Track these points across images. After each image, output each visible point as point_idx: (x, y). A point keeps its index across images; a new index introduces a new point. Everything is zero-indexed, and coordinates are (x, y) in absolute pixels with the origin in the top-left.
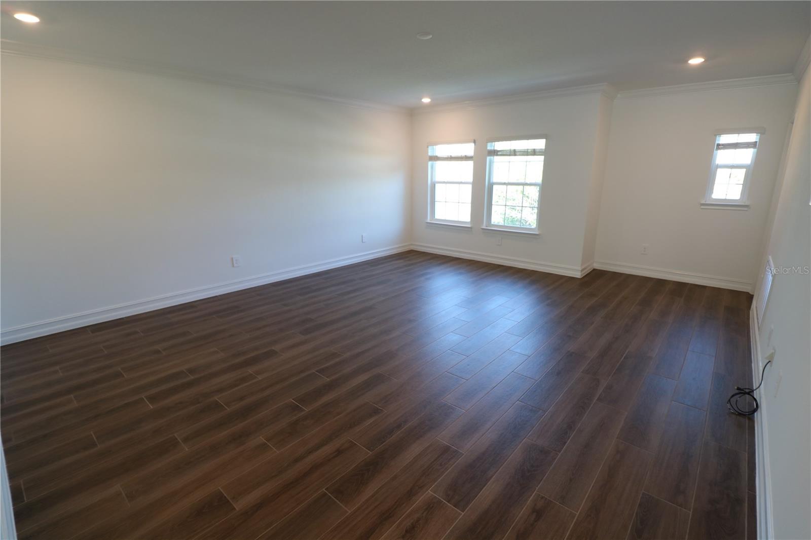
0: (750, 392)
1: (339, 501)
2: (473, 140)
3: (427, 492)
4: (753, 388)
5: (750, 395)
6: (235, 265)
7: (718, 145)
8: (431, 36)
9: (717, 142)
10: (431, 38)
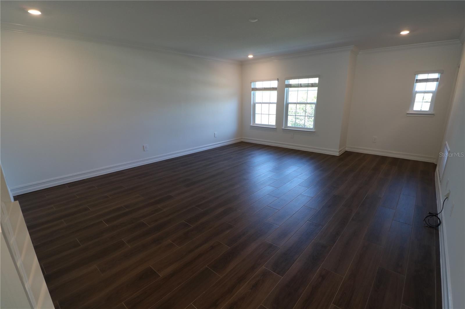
0: (436, 215)
1: (215, 272)
2: (277, 79)
3: (262, 267)
4: (437, 212)
5: (436, 216)
6: (145, 150)
7: (417, 80)
8: (257, 20)
9: (416, 79)
10: (257, 21)
